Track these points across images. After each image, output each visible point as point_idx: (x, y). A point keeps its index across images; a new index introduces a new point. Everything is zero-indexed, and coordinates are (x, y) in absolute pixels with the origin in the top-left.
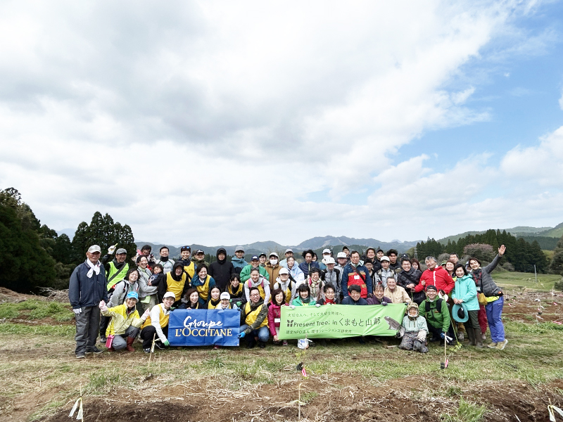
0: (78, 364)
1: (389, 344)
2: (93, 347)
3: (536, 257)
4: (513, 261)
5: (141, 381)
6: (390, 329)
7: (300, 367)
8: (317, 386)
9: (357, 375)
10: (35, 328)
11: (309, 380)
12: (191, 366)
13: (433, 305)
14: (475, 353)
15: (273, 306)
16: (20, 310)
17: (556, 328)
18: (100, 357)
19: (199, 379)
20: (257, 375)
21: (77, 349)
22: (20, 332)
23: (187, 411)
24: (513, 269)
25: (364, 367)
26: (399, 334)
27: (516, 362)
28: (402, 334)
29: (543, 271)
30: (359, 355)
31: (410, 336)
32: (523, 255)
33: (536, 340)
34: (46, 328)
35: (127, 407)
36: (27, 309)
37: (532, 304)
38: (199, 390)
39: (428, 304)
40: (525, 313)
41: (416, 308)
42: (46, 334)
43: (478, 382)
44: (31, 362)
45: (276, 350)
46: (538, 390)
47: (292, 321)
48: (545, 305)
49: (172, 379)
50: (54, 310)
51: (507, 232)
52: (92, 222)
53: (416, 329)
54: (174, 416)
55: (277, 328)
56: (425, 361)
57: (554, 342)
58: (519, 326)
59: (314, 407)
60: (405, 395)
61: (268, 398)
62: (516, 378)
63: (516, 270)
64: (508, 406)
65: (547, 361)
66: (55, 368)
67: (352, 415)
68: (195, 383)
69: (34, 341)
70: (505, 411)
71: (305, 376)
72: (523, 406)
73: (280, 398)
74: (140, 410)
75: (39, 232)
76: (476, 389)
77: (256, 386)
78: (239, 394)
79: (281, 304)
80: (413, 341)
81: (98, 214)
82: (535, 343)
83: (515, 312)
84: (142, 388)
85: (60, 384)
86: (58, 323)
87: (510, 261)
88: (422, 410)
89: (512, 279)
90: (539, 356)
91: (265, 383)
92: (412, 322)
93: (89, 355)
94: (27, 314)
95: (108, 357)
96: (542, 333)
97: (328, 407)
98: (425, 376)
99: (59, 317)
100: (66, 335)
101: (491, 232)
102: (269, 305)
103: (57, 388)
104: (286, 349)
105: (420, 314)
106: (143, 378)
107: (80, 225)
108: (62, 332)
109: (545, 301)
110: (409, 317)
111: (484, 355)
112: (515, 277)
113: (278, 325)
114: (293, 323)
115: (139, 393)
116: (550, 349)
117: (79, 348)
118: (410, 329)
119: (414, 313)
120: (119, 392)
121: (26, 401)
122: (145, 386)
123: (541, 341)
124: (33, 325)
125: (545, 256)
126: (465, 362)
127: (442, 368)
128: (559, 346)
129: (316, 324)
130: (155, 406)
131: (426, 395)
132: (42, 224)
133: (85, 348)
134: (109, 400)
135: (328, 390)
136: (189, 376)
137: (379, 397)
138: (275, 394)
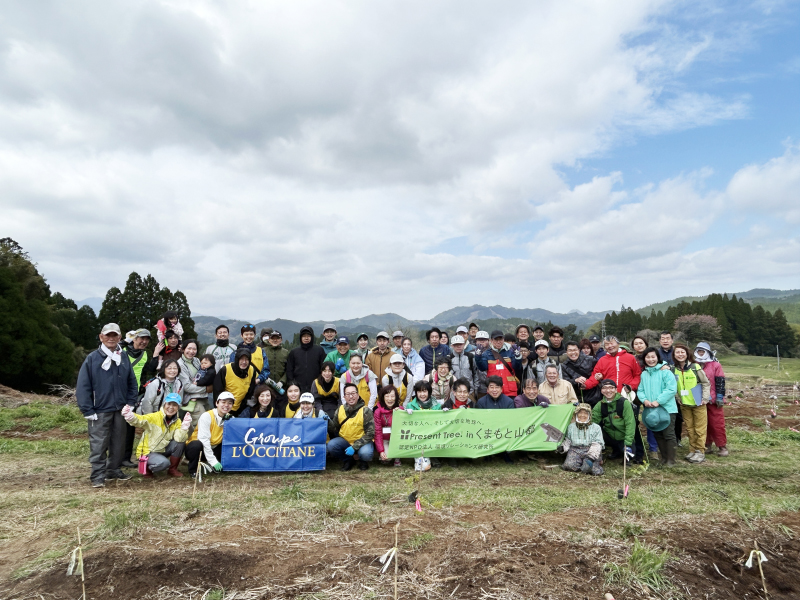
0: (93, 496)
1: (549, 463)
2: (118, 471)
3: (779, 334)
4: (746, 340)
5: (181, 520)
6: (548, 440)
7: (413, 498)
8: (435, 524)
9: (495, 508)
10: (36, 445)
11: (425, 516)
12: (256, 497)
13: (611, 407)
14: (672, 475)
15: (381, 409)
16: (16, 418)
17: (793, 438)
18: (127, 486)
19: (264, 516)
20: (350, 509)
21: (93, 474)
22: (14, 450)
23: (241, 563)
24: (746, 351)
25: (508, 496)
26: (561, 448)
27: (728, 488)
28: (566, 448)
29: (789, 354)
30: (502, 480)
31: (579, 451)
32: (760, 330)
33: (762, 456)
34: (52, 444)
35: (155, 557)
36: (27, 416)
37: (764, 403)
38: (263, 532)
39: (605, 406)
40: (752, 415)
41: (587, 411)
42: (52, 452)
43: (670, 517)
44: (24, 494)
45: (382, 473)
46: (753, 527)
47: (408, 432)
48: (784, 403)
49: (227, 516)
50: (66, 417)
51: (738, 298)
52: (126, 288)
53: (585, 442)
54: (221, 570)
55: (385, 442)
56: (598, 487)
57: (788, 459)
58: (740, 435)
59: (426, 555)
60: (560, 537)
61: (361, 542)
62: (724, 511)
63: (751, 353)
64: (706, 552)
65: (774, 485)
66: (59, 502)
67: (478, 566)
68: (258, 522)
69: (32, 464)
70: (699, 558)
71: (420, 510)
72: (728, 551)
73: (380, 543)
74: (173, 563)
75: (50, 303)
76: (664, 528)
77: (347, 525)
78: (322, 538)
79: (394, 407)
80: (582, 459)
81: (134, 276)
82: (760, 460)
83: (737, 415)
84: (182, 529)
85: (63, 525)
86: (71, 437)
87: (741, 339)
88: (579, 558)
89: (745, 365)
90: (762, 479)
91: (361, 521)
92: (582, 432)
93: (111, 482)
94: (26, 424)
95: (138, 484)
96: (772, 445)
97: (446, 555)
98: (593, 508)
99: (74, 428)
100: (80, 453)
101: (714, 298)
102: (375, 408)
103: (58, 530)
104: (397, 472)
105: (594, 420)
106: (184, 515)
107: (109, 292)
108: (75, 449)
109: (784, 399)
110: (577, 424)
111: (684, 479)
112: (748, 363)
113: (387, 437)
114: (410, 434)
115: (176, 537)
116: (779, 467)
117: (95, 473)
118: (578, 441)
119: (585, 418)
120: (146, 536)
121: (12, 550)
122: (187, 527)
123: (769, 456)
124: (33, 439)
125: (793, 333)
126: (654, 488)
127: (620, 497)
128: (794, 464)
129: (442, 436)
130: (197, 556)
131: (590, 537)
132: (53, 291)
133: (104, 472)
134: (131, 547)
135: (450, 531)
136: (251, 511)
137: (522, 540)
138: (373, 537)
